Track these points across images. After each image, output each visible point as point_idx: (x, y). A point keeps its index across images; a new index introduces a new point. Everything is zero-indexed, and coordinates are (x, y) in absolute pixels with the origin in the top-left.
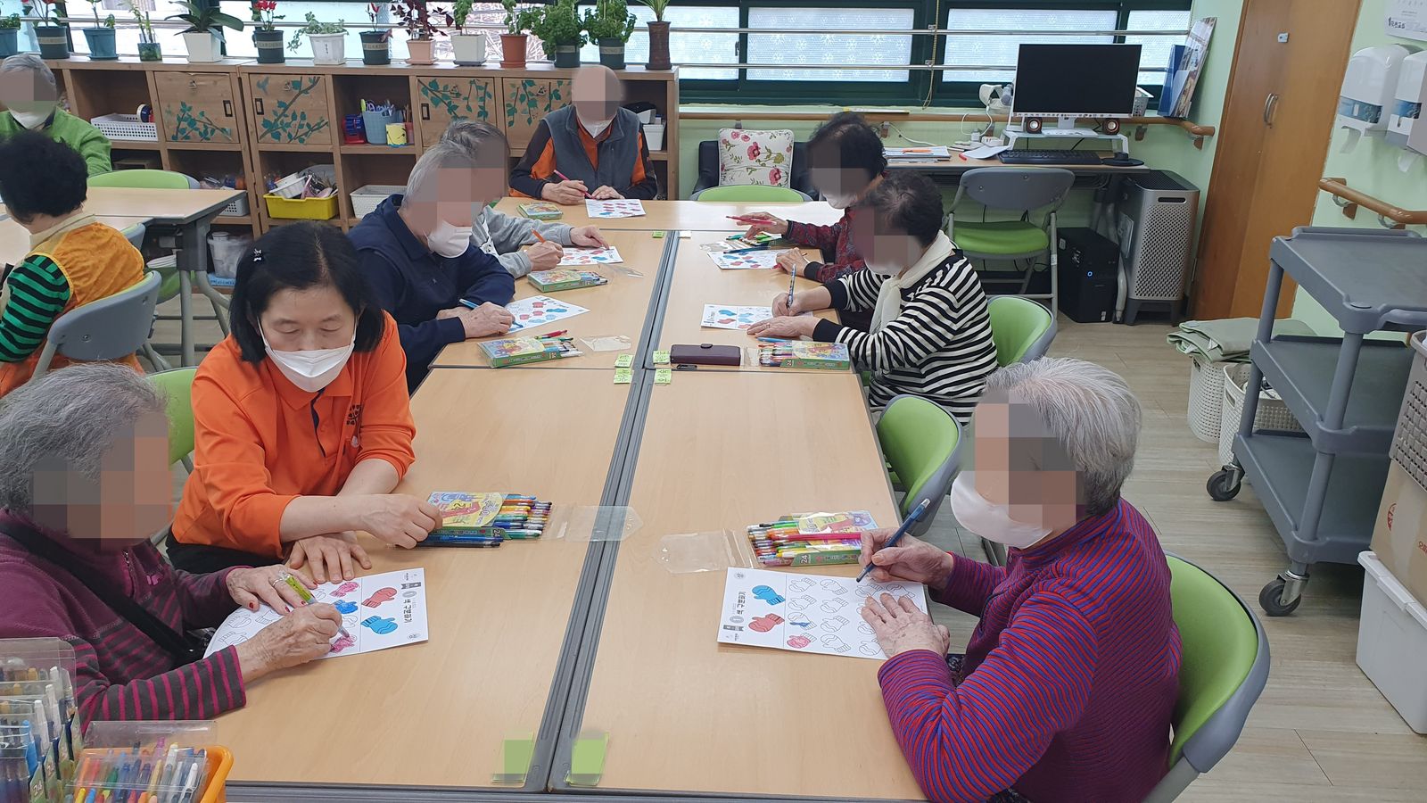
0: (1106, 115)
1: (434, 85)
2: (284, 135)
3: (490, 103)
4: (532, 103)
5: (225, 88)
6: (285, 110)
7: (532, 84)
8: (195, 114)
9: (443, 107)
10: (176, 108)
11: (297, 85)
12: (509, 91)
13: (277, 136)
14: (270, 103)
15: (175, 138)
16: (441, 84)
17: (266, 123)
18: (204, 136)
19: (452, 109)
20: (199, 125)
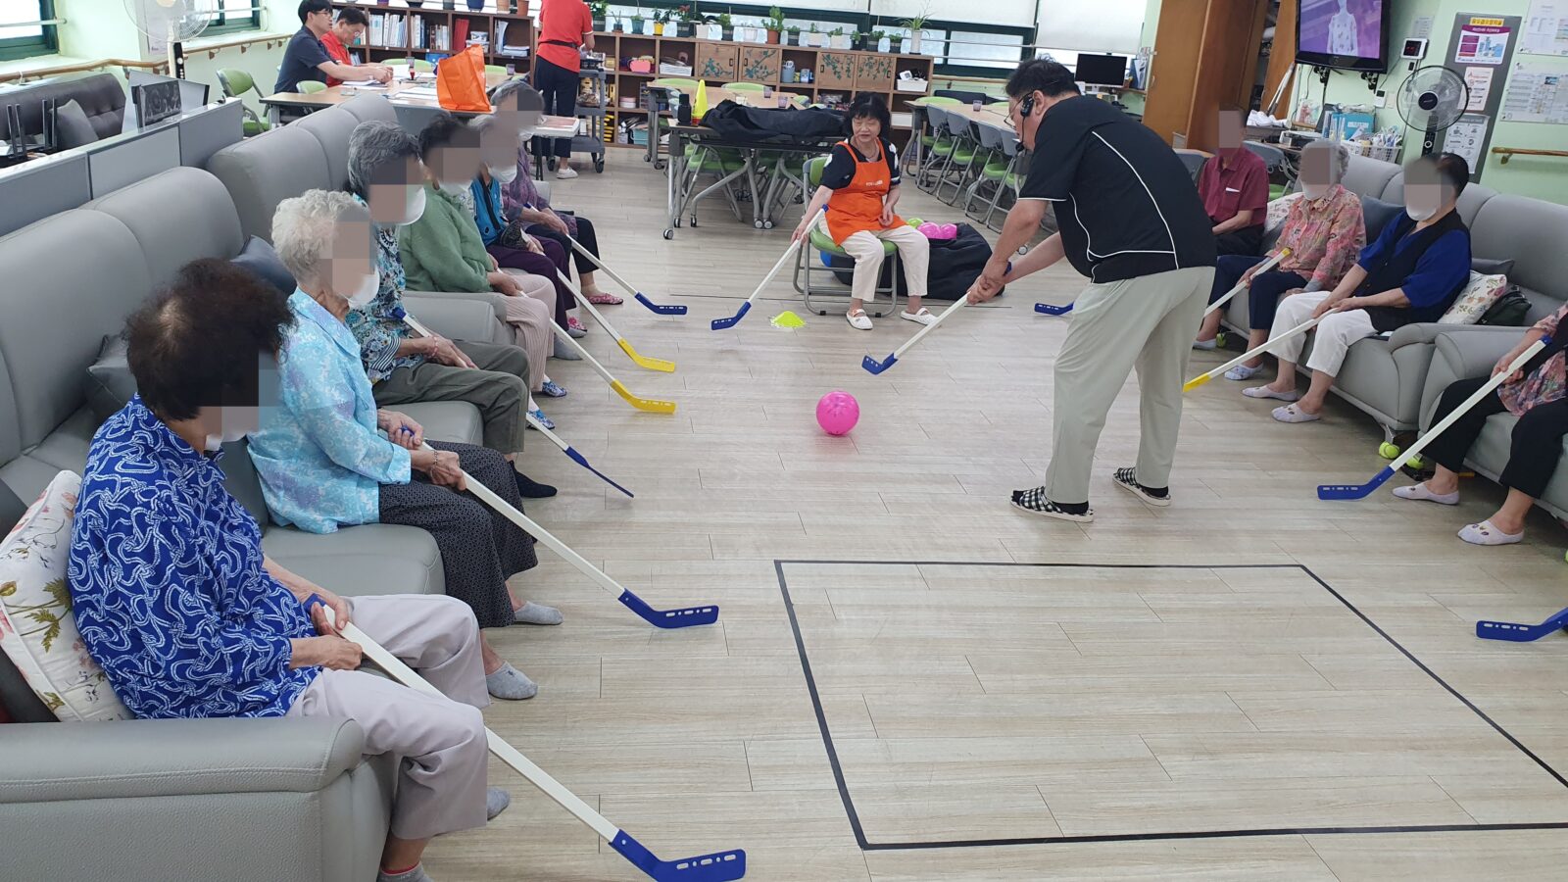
0: (1109, 86)
1: (828, 56)
2: (755, 76)
3: (852, 66)
4: (871, 67)
5: (732, 52)
6: (758, 63)
7: (872, 58)
8: (715, 65)
9: (831, 67)
10: (707, 61)
11: (765, 53)
12: (861, 62)
13: (752, 77)
14: (751, 61)
15: (702, 75)
16: (832, 56)
17: (748, 70)
18: (717, 74)
19: (834, 68)
20: (716, 70)
